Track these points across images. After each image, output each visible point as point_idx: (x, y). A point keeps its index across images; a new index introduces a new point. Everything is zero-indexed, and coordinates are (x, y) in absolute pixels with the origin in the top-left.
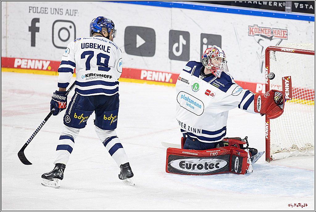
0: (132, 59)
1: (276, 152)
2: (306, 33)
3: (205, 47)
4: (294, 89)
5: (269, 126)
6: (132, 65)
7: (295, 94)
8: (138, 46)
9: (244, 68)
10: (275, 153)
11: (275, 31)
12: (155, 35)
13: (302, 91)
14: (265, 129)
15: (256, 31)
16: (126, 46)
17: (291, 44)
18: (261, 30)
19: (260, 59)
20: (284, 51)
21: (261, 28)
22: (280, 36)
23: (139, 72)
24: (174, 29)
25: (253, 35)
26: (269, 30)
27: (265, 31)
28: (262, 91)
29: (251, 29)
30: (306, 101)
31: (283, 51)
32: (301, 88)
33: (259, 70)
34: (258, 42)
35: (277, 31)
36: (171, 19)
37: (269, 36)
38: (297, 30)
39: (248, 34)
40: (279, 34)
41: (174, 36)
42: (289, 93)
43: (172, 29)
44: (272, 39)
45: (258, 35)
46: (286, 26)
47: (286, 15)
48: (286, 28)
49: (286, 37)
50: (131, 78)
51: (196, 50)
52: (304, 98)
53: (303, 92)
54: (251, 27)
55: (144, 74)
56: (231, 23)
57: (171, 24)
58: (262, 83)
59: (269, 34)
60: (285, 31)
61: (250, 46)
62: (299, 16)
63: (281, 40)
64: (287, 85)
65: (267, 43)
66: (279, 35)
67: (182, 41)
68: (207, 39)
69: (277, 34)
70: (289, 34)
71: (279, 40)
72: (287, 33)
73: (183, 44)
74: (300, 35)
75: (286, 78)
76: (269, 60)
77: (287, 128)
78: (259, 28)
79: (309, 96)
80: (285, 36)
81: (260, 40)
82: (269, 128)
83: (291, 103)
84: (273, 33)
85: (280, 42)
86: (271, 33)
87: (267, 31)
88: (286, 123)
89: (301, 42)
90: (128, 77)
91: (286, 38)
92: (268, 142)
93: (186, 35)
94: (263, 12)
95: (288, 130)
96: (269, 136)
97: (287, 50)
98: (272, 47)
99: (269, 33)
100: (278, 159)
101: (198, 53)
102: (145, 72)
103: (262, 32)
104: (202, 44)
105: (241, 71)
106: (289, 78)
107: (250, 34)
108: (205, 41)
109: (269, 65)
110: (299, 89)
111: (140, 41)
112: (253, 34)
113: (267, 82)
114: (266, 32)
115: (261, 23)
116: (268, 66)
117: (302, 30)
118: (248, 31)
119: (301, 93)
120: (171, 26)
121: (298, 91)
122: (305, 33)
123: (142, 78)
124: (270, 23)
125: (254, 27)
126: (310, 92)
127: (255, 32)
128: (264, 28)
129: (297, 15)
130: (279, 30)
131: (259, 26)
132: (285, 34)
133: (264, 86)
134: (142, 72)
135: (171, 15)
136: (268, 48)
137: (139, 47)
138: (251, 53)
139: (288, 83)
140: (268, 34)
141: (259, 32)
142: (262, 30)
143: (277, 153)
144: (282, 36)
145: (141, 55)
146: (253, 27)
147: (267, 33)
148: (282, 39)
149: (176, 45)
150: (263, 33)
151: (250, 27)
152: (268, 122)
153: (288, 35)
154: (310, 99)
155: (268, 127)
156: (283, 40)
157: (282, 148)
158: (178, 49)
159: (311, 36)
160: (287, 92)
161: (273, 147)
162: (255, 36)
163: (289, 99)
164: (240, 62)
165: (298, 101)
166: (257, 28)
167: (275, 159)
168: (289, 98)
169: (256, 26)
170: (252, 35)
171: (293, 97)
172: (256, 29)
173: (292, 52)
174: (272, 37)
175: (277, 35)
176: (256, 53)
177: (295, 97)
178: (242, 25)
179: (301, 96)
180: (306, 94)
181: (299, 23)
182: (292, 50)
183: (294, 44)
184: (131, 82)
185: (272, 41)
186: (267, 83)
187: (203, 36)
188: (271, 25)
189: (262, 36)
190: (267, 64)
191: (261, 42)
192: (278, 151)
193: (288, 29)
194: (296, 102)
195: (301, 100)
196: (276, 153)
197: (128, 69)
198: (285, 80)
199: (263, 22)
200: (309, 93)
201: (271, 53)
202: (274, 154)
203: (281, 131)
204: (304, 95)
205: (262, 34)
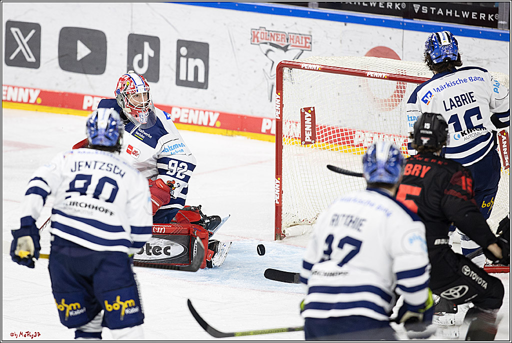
0: (70, 78)
1: (292, 224)
2: (341, 41)
3: (183, 61)
4: (319, 127)
5: (281, 184)
6: (69, 87)
7: (320, 135)
8: (79, 58)
9: (244, 94)
10: (289, 225)
11: (292, 37)
12: (106, 42)
13: (331, 130)
14: (275, 190)
15: (262, 37)
16: (60, 57)
17: (317, 57)
18: (270, 35)
19: (269, 80)
20: (306, 69)
21: (270, 32)
22: (301, 45)
23: (81, 98)
24: (136, 33)
25: (258, 43)
26: (282, 35)
27: (277, 37)
28: (270, 130)
29: (256, 33)
30: (338, 146)
31: (304, 68)
32: (330, 126)
33: (267, 98)
34: (266, 55)
35: (295, 38)
36: (132, 17)
37: (282, 44)
38: (327, 37)
39: (250, 41)
40: (299, 41)
41: (135, 43)
42: (311, 132)
43: (132, 33)
44: (288, 50)
45: (266, 43)
46: (310, 30)
47: (309, 13)
48: (310, 32)
49: (309, 47)
50: (68, 108)
51: (169, 65)
52: (335, 141)
53: (334, 132)
54: (255, 30)
55: (89, 101)
56: (225, 24)
57: (132, 24)
58: (272, 117)
59: (283, 43)
60: (308, 38)
61: (253, 60)
62: (329, 14)
63: (301, 51)
64: (308, 121)
65: (279, 56)
66: (298, 44)
67: (148, 51)
68: (187, 48)
69: (295, 41)
70: (314, 43)
71: (299, 51)
72: (311, 40)
73: (149, 57)
74: (331, 43)
75: (307, 109)
76: (282, 82)
77: (309, 187)
78: (267, 32)
79: (343, 139)
80: (308, 45)
81: (269, 50)
82: (281, 187)
83: (314, 148)
84: (289, 40)
85: (301, 54)
86: (286, 41)
87: (280, 37)
88: (307, 180)
89: (333, 55)
90: (63, 106)
91: (309, 49)
92: (278, 209)
93: (155, 42)
94: (273, 8)
95: (310, 191)
96: (280, 200)
97: (310, 66)
98: (287, 63)
99: (283, 40)
100: (294, 236)
101: (172, 70)
102: (90, 98)
103: (272, 39)
104: (179, 56)
105: (239, 99)
106: (312, 109)
107: (254, 41)
108: (184, 51)
109: (282, 89)
110: (327, 128)
111: (83, 51)
112: (258, 41)
113: (278, 116)
114: (278, 39)
115: (270, 24)
116: (280, 91)
117: (335, 36)
118: (250, 36)
119: (330, 133)
120: (132, 28)
121: (325, 130)
122: (339, 41)
123: (85, 107)
124: (285, 25)
125: (260, 31)
126: (344, 132)
127: (261, 39)
128: (276, 33)
129: (327, 14)
130: (299, 35)
131: (267, 29)
132: (308, 43)
133: (274, 122)
134: (86, 99)
135: (132, 10)
136: (281, 63)
137: (81, 60)
138: (255, 71)
139: (309, 117)
140: (281, 42)
141: (267, 38)
142: (272, 36)
143: (293, 226)
144: (304, 45)
145: (85, 73)
146: (258, 31)
147: (279, 41)
148: (303, 50)
149: (138, 57)
150: (274, 40)
151: (253, 30)
152: (279, 179)
153: (312, 43)
154: (344, 143)
155: (279, 185)
156: (304, 52)
157: (300, 218)
158: (141, 64)
159: (348, 46)
160: (308, 132)
161: (286, 216)
162: (261, 45)
163: (311, 143)
164: (237, 85)
165: (325, 146)
166: (265, 32)
167: (290, 235)
168: (310, 141)
169: (263, 29)
170: (256, 42)
171: (317, 140)
172: (262, 34)
173: (318, 70)
174: (288, 46)
175: (296, 43)
176: (263, 71)
177: (321, 139)
178: (242, 27)
179: (330, 138)
180: (338, 135)
181: (330, 25)
182: (318, 67)
183: (321, 57)
184: (68, 114)
185: (287, 52)
186: (279, 118)
187: (180, 43)
188: (287, 27)
189: (271, 44)
190: (280, 87)
191: (270, 53)
192: (293, 224)
193: (312, 34)
194: (322, 147)
195: (329, 144)
196: (291, 226)
197: (64, 94)
198: (306, 113)
199: (274, 23)
200: (342, 135)
201: (285, 71)
202: (288, 227)
203: (300, 192)
204: (334, 136)
205: (272, 42)
